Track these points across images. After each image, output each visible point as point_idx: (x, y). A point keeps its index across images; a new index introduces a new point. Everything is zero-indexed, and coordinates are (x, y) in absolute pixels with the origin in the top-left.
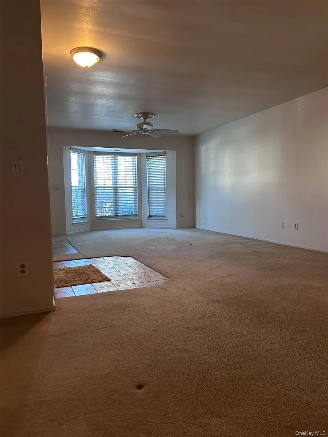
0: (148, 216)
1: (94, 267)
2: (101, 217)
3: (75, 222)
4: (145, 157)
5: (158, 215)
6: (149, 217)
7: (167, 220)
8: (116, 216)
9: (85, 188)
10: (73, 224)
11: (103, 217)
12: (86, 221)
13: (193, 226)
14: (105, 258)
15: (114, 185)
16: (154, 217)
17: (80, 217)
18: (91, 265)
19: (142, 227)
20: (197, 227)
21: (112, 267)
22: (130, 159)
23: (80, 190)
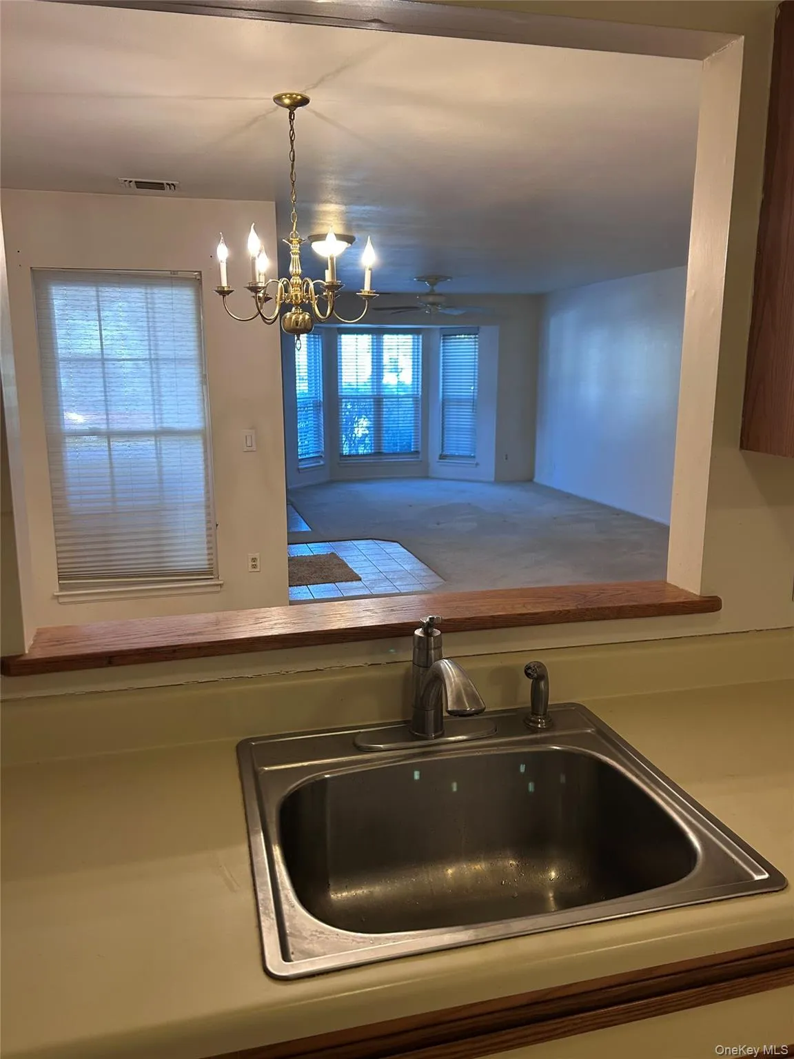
0: (441, 455)
1: (337, 557)
2: (349, 456)
3: (302, 465)
4: (437, 336)
5: (461, 453)
6: (442, 457)
7: (477, 464)
8: (378, 453)
9: (322, 400)
10: (298, 469)
11: (354, 456)
12: (322, 463)
13: (527, 480)
14: (356, 542)
15: (376, 394)
16: (453, 456)
17: (312, 455)
18: (332, 553)
19: (427, 477)
20: (536, 480)
21: (365, 558)
22: (408, 339)
23: (312, 405)
